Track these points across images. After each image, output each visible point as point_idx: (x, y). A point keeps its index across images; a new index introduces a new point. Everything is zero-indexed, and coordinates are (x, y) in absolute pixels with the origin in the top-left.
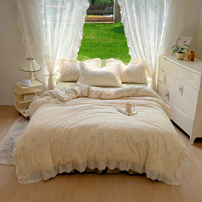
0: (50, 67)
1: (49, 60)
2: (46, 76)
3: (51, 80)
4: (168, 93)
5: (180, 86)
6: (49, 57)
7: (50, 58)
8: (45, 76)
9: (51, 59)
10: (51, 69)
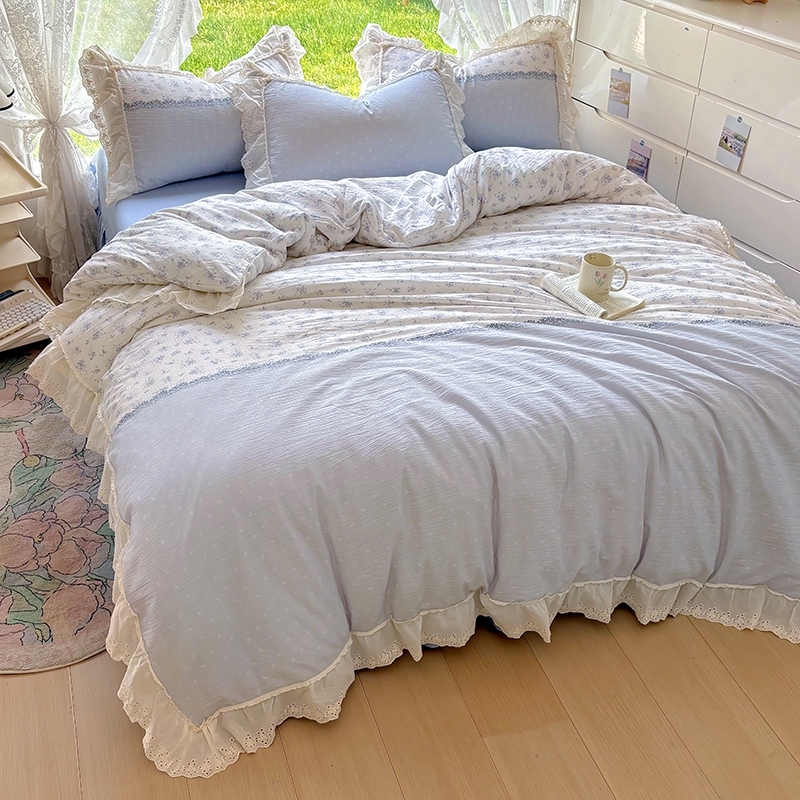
0: (45, 78)
1: (37, 38)
2: (25, 133)
3: (54, 148)
4: (641, 159)
5: (725, 128)
6: (32, 25)
7: (41, 25)
8: (21, 132)
9: (45, 34)
10: (51, 88)
